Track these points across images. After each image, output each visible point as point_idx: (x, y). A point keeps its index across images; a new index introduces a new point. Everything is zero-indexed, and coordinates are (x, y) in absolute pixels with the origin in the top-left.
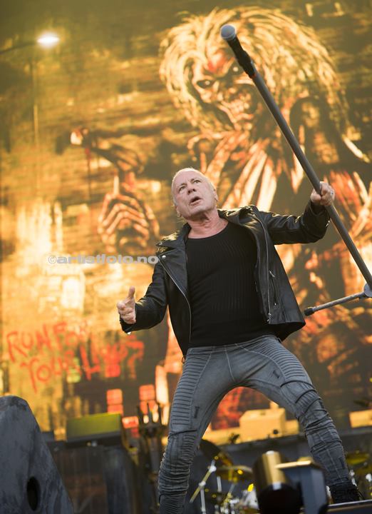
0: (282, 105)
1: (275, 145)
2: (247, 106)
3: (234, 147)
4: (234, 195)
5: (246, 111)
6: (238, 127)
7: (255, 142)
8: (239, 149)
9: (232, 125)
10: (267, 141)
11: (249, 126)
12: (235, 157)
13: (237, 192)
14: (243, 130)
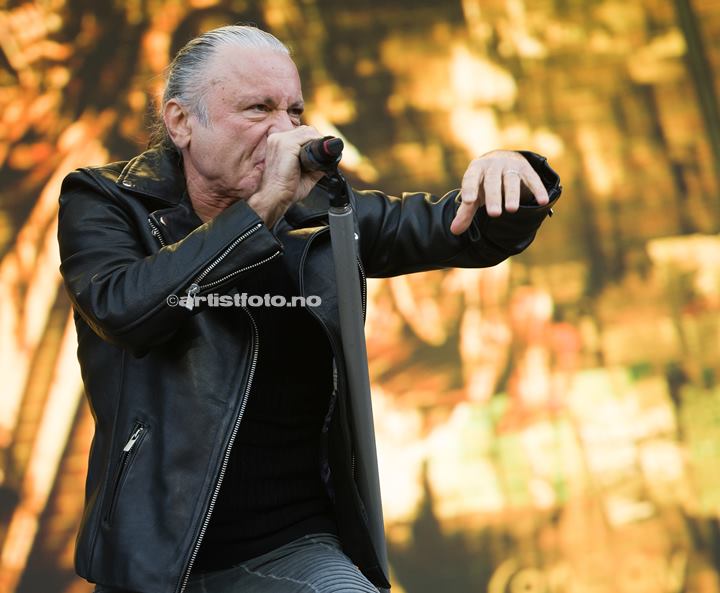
0: (145, 26)
1: (130, 128)
2: (55, 23)
3: (19, 132)
4: (19, 259)
5: (52, 36)
6: (30, 78)
7: (77, 117)
8: (31, 136)
9: (14, 72)
10: (107, 119)
11: (60, 77)
12: (23, 158)
13: (27, 250)
14: (43, 89)
